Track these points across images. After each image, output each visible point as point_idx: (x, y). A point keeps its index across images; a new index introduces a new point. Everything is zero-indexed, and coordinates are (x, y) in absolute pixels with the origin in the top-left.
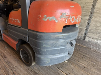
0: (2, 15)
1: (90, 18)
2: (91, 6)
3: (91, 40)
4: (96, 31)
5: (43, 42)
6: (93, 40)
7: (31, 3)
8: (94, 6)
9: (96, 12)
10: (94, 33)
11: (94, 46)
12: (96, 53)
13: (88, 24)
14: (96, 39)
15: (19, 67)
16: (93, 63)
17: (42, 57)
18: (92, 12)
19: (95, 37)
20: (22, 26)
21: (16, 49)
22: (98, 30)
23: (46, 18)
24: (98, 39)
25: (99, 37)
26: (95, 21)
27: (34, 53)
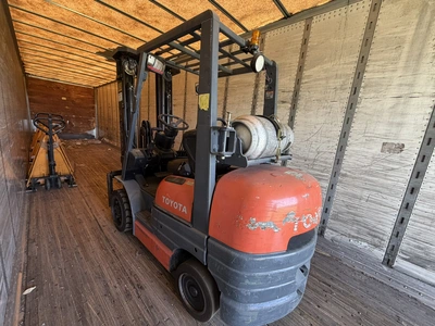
0: (137, 176)
1: (332, 187)
2: (332, 161)
3: (339, 238)
4: (351, 217)
5: (246, 274)
6: (345, 239)
7: (216, 181)
8: (338, 161)
9: (345, 175)
10: (345, 222)
11: (350, 255)
12: (358, 277)
13: (329, 199)
14: (353, 237)
15: (176, 320)
16: (356, 312)
17: (239, 308)
18: (335, 174)
19: (349, 232)
20: (192, 223)
21: (168, 269)
22: (355, 215)
23: (255, 224)
24: (357, 238)
25: (359, 233)
26: (346, 194)
27: (217, 294)
